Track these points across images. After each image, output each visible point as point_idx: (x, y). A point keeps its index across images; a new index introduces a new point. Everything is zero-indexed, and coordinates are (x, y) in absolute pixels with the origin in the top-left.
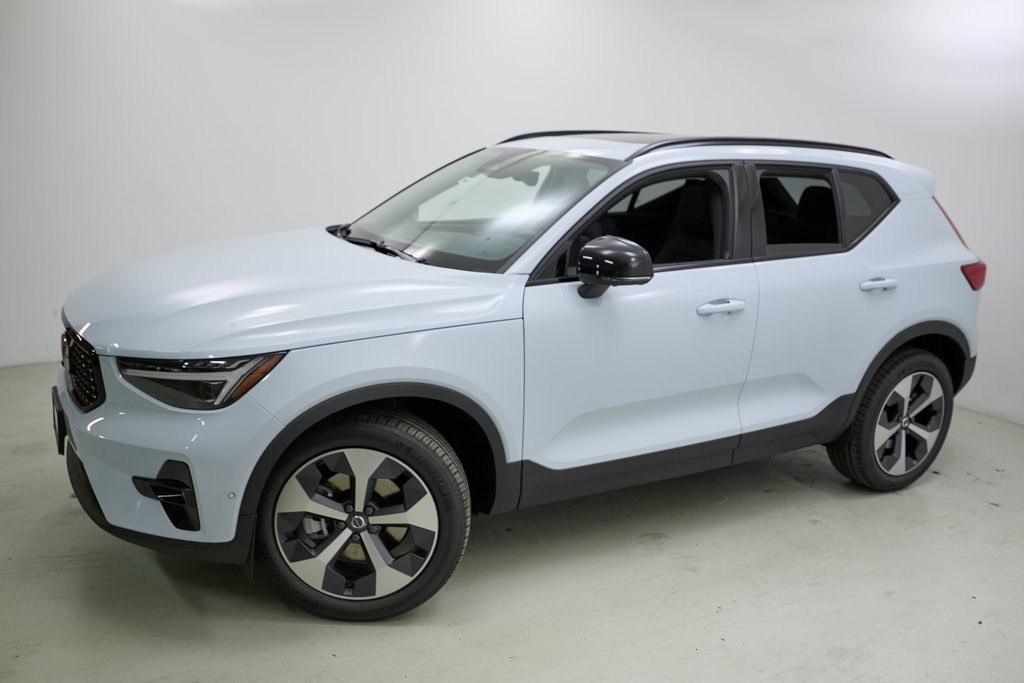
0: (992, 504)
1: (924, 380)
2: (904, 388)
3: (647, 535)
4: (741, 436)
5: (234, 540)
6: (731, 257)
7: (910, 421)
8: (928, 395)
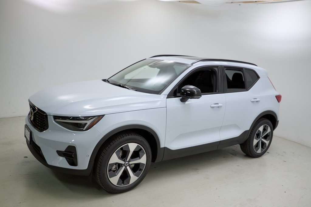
0: (284, 161)
1: (266, 126)
2: (261, 129)
3: (193, 169)
4: (220, 141)
5: (87, 168)
6: (218, 92)
7: (262, 138)
8: (267, 131)
